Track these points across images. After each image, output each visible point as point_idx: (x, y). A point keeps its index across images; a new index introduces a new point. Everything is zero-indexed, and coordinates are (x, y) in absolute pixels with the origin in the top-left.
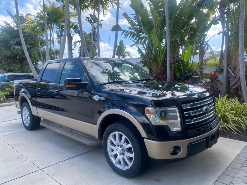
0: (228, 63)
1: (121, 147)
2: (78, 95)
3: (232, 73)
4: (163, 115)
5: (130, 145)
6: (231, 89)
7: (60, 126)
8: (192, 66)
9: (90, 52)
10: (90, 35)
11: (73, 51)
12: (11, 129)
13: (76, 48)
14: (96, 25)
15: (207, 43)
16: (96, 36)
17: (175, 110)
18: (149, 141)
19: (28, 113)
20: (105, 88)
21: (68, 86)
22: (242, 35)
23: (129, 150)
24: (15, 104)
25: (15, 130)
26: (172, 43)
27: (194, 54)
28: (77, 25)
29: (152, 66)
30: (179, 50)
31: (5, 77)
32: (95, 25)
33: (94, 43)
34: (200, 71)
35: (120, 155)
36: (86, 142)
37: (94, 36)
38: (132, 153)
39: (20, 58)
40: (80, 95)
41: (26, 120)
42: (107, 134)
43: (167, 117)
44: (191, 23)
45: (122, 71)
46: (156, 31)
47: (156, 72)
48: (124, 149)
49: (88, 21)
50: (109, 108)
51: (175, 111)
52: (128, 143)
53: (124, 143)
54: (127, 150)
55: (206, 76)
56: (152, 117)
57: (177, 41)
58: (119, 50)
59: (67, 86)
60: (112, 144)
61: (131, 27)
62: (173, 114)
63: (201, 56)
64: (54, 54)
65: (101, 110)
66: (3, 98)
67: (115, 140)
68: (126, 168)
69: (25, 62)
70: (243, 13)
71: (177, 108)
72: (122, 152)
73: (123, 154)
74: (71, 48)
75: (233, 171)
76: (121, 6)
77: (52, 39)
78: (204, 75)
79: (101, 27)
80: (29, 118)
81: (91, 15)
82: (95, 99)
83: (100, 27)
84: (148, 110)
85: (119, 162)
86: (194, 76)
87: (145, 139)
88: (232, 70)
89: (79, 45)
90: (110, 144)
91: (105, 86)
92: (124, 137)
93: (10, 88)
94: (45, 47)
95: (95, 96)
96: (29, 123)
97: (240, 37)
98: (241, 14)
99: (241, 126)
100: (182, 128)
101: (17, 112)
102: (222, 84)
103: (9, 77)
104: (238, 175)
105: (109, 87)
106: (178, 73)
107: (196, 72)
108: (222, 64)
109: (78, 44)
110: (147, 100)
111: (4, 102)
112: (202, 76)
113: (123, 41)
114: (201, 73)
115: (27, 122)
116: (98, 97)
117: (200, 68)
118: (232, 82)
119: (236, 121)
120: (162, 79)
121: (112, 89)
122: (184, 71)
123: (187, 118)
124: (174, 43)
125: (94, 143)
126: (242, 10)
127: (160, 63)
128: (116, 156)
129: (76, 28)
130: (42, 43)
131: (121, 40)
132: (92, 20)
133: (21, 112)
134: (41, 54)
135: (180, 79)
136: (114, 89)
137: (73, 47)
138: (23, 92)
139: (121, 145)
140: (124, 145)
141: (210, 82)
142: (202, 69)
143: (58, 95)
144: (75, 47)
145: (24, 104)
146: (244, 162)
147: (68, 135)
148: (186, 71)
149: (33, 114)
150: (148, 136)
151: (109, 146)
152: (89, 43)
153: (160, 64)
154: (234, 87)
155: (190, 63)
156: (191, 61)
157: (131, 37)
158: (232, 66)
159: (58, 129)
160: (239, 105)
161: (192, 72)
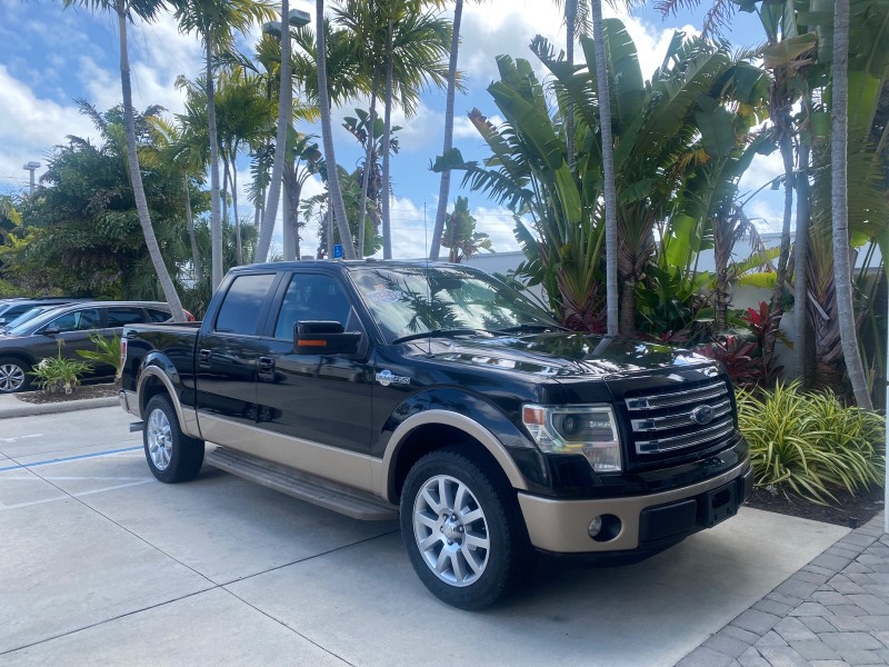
0: (806, 275)
1: (452, 520)
2: (318, 370)
3: (820, 309)
4: (571, 426)
5: (479, 514)
6: (820, 360)
7: (272, 466)
8: (692, 283)
9: (357, 235)
10: (359, 177)
11: (301, 232)
12: (112, 478)
13: (312, 219)
14: (379, 144)
15: (739, 209)
16: (379, 180)
17: (606, 414)
18: (530, 500)
19: (167, 429)
20: (410, 350)
21: (305, 343)
22: (839, 192)
23: (477, 528)
24: (123, 401)
25: (124, 482)
26: (628, 208)
27: (698, 246)
28: (316, 146)
29: (562, 284)
30: (652, 233)
31: (72, 313)
32: (375, 145)
33: (370, 206)
34: (719, 303)
35: (451, 544)
36: (350, 509)
37: (371, 180)
38: (485, 537)
39: (120, 251)
40: (324, 371)
41: (160, 449)
42: (413, 485)
43: (584, 432)
44: (690, 145)
45: (461, 299)
46: (573, 170)
47: (574, 303)
48: (461, 526)
49: (352, 131)
50: (420, 408)
51: (604, 416)
52: (473, 507)
53: (462, 508)
54: (470, 528)
55: (739, 319)
56: (540, 432)
57: (645, 201)
58: (455, 229)
59: (300, 343)
60: (429, 511)
61: (494, 156)
62: (600, 425)
63: (720, 252)
64: (235, 240)
65: (396, 415)
66: (72, 382)
67: (437, 499)
68: (468, 581)
69: (139, 264)
70: (843, 122)
71: (609, 409)
72: (455, 534)
73: (459, 541)
74: (296, 219)
75: (785, 600)
76: (461, 81)
77: (229, 190)
78: (731, 315)
79: (396, 152)
80: (169, 444)
81: (360, 113)
82: (381, 381)
83: (391, 151)
84: (531, 412)
85: (449, 567)
86: (700, 318)
87: (520, 495)
88: (822, 300)
89: (319, 210)
90: (422, 513)
91: (410, 344)
92: (462, 489)
93: (95, 350)
94: (206, 215)
95: (382, 374)
96: (169, 458)
97: (834, 198)
98: (836, 126)
99: (842, 480)
100: (624, 466)
101: (128, 427)
102: (790, 344)
103: (88, 315)
104: (796, 612)
105: (420, 348)
106: (648, 308)
107: (706, 306)
108: (789, 282)
109: (317, 206)
110: (528, 385)
111: (75, 395)
112: (725, 319)
113: (466, 199)
114: (723, 309)
115: (163, 455)
116: (389, 375)
117: (718, 291)
118: (822, 341)
119: (824, 464)
120: (590, 327)
121: (430, 353)
122: (668, 301)
123: (640, 436)
124: (635, 211)
125: (374, 512)
126: (839, 112)
127: (588, 275)
128: (438, 547)
129: (311, 154)
130: (199, 202)
131: (459, 198)
132: (364, 127)
133: (141, 426)
134: (193, 239)
135: (654, 328)
136: (434, 352)
137: (301, 218)
138: (150, 364)
139: (454, 514)
140: (462, 513)
141: (749, 339)
142: (726, 295)
143: (267, 369)
144: (307, 218)
145: (153, 399)
146: (825, 579)
147: (297, 491)
148: (674, 302)
149: (184, 430)
150: (528, 484)
151: (419, 519)
152: (355, 203)
153: (588, 278)
154: (829, 357)
155: (687, 275)
156: (692, 268)
157: (491, 188)
158: (822, 286)
159: (266, 475)
160: (838, 414)
161: (694, 305)
